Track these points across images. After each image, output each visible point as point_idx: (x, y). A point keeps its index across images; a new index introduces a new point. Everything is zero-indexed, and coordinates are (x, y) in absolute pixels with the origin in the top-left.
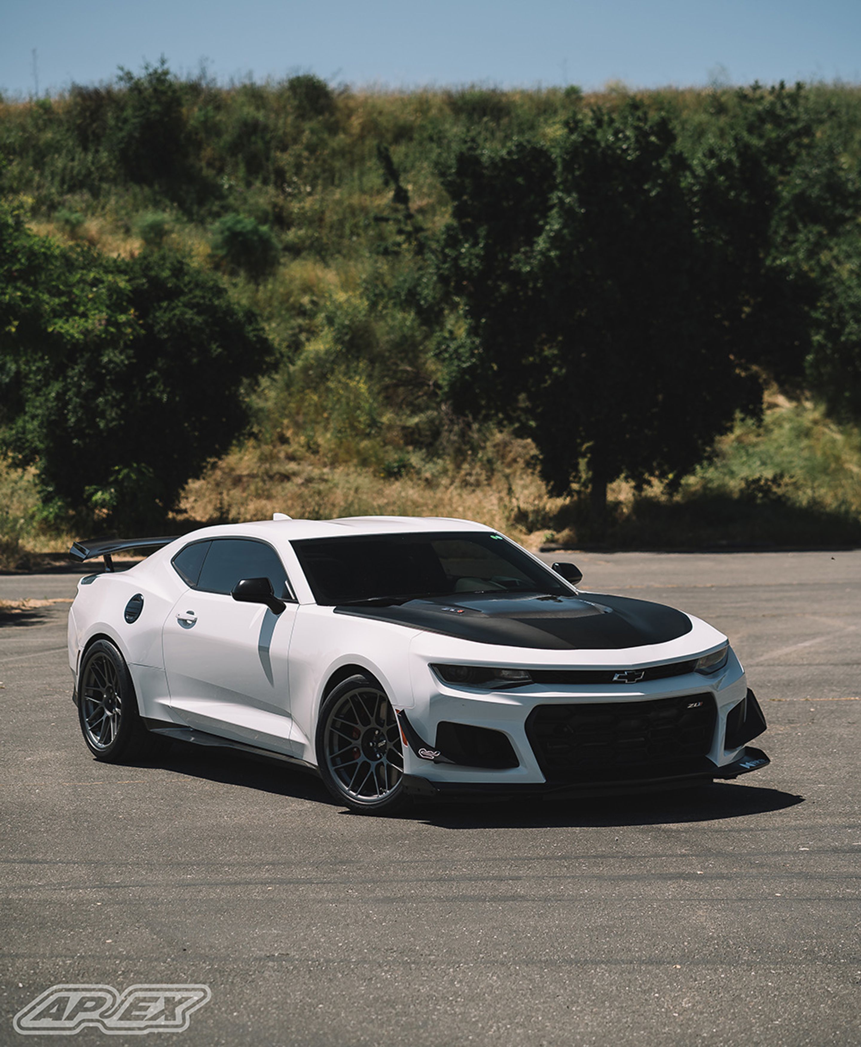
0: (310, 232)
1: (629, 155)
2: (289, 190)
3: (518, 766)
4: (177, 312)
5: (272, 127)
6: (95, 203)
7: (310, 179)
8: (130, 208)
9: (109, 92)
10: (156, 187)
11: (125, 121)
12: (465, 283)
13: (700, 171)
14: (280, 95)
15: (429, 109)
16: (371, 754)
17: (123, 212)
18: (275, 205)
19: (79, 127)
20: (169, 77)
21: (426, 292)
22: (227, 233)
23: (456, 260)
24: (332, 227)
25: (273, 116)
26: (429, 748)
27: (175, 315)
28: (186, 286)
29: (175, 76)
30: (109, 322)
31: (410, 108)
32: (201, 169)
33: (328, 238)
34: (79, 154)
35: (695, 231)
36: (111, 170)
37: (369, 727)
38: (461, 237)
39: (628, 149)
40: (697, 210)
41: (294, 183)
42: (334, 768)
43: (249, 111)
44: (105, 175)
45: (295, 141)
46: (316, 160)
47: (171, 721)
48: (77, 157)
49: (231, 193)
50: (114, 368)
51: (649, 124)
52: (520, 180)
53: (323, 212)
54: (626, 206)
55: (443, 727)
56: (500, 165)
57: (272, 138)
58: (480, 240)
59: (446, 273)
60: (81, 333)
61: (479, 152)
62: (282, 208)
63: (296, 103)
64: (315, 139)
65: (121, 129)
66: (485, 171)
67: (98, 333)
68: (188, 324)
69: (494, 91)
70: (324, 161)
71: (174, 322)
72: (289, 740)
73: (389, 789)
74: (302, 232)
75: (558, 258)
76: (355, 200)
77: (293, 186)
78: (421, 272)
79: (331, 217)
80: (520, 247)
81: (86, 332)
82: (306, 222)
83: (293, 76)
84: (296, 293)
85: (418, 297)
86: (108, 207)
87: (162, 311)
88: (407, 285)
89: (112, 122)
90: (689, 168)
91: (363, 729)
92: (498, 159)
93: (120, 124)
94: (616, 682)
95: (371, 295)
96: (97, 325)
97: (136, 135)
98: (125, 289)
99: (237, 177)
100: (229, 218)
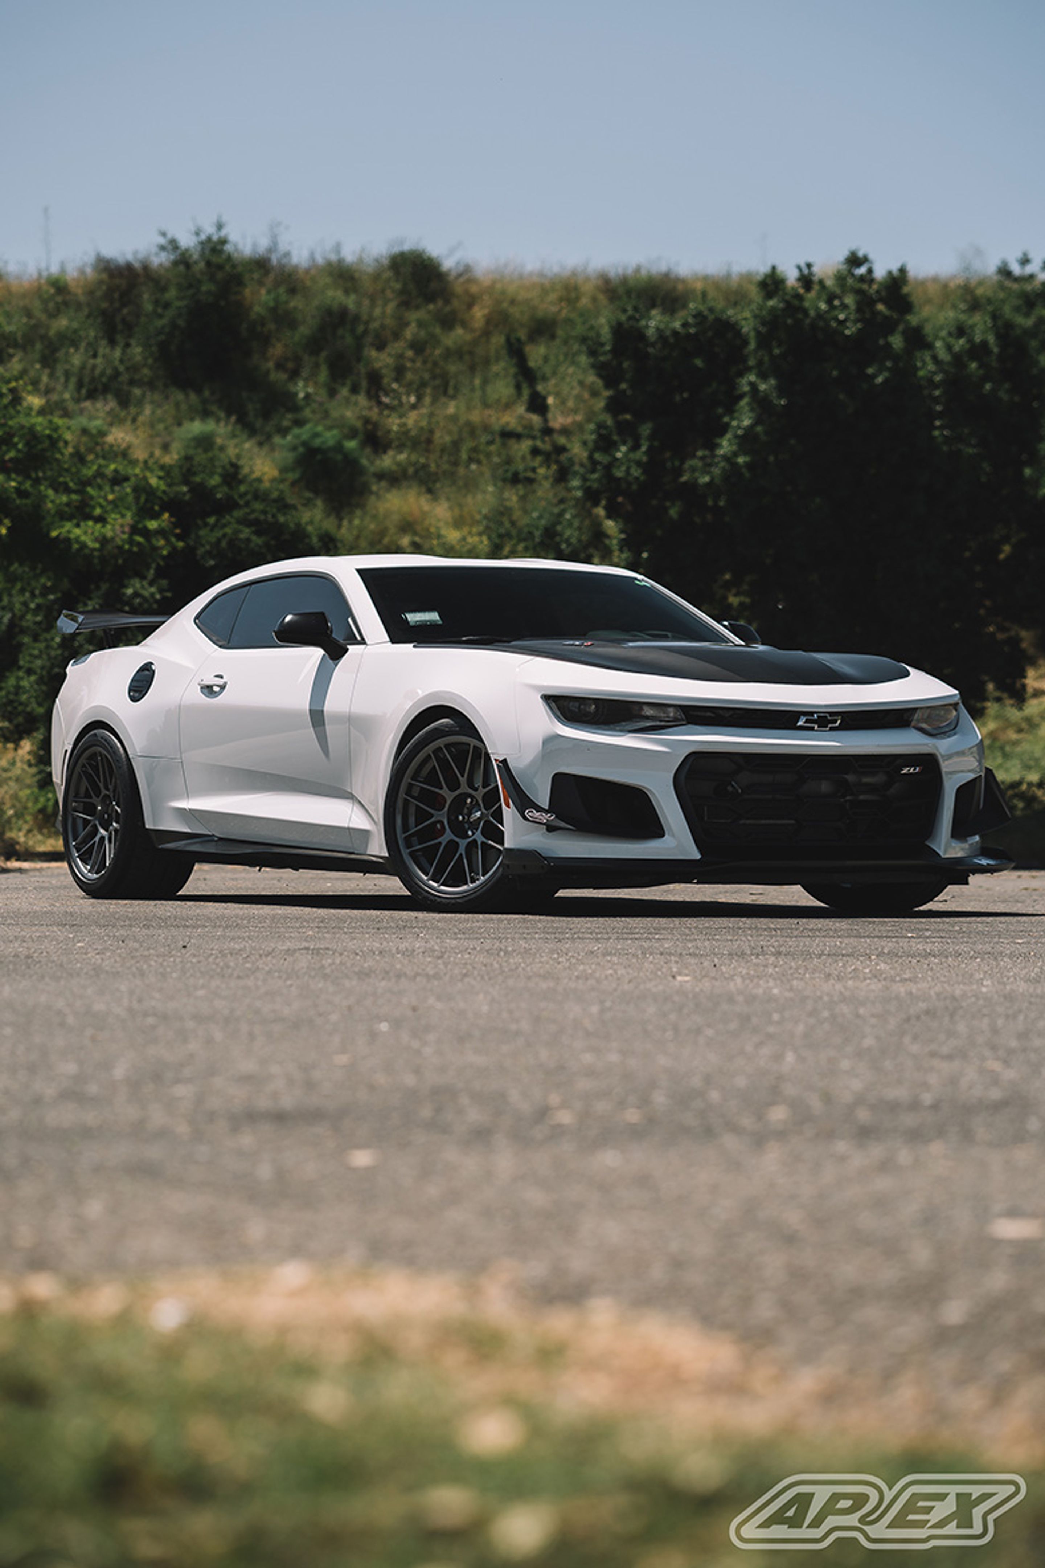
0: (414, 457)
1: (848, 328)
2: (386, 400)
3: (663, 835)
4: (228, 530)
5: (365, 317)
6: (123, 414)
7: (415, 386)
8: (170, 421)
9: (146, 267)
10: (207, 393)
11: (167, 305)
12: (620, 499)
13: (943, 355)
14: (376, 277)
15: (578, 299)
16: (460, 830)
17: (161, 426)
18: (367, 421)
19: (104, 313)
20: (228, 248)
21: (568, 533)
22: (301, 449)
23: (608, 468)
24: (443, 450)
25: (366, 302)
26: (539, 809)
27: (224, 535)
28: (242, 496)
29: (235, 245)
30: (134, 530)
31: (553, 297)
32: (268, 372)
33: (438, 466)
34: (103, 348)
35: (936, 433)
36: (146, 371)
37: (457, 792)
38: (615, 438)
39: (845, 320)
40: (939, 408)
41: (394, 391)
42: (408, 851)
43: (335, 296)
44: (137, 377)
45: (397, 336)
46: (425, 362)
47: (189, 831)
48: (101, 351)
49: (308, 404)
50: (140, 604)
51: (875, 287)
52: (699, 362)
53: (431, 432)
54: (841, 396)
55: (560, 780)
56: (672, 340)
57: (366, 332)
58: (643, 442)
59: (595, 485)
60: (96, 540)
61: (643, 323)
62: (376, 425)
63: (398, 286)
64: (423, 333)
65: (160, 316)
66: (651, 350)
67: (120, 543)
68: (243, 546)
69: (667, 275)
70: (435, 364)
71: (224, 544)
72: (349, 829)
73: (483, 875)
74: (402, 457)
75: (749, 466)
76: (475, 417)
77: (392, 395)
78: (562, 506)
79: (442, 438)
80: (696, 450)
81: (104, 541)
82: (409, 444)
83: (396, 250)
84: (392, 530)
85: (558, 539)
86: (141, 419)
87: (208, 528)
88: (543, 522)
89: (149, 307)
90: (930, 346)
91: (449, 796)
92: (668, 333)
93: (160, 310)
94: (801, 728)
95: (494, 536)
96: (118, 532)
97: (181, 323)
98: (158, 488)
99: (316, 383)
100: (304, 433)
